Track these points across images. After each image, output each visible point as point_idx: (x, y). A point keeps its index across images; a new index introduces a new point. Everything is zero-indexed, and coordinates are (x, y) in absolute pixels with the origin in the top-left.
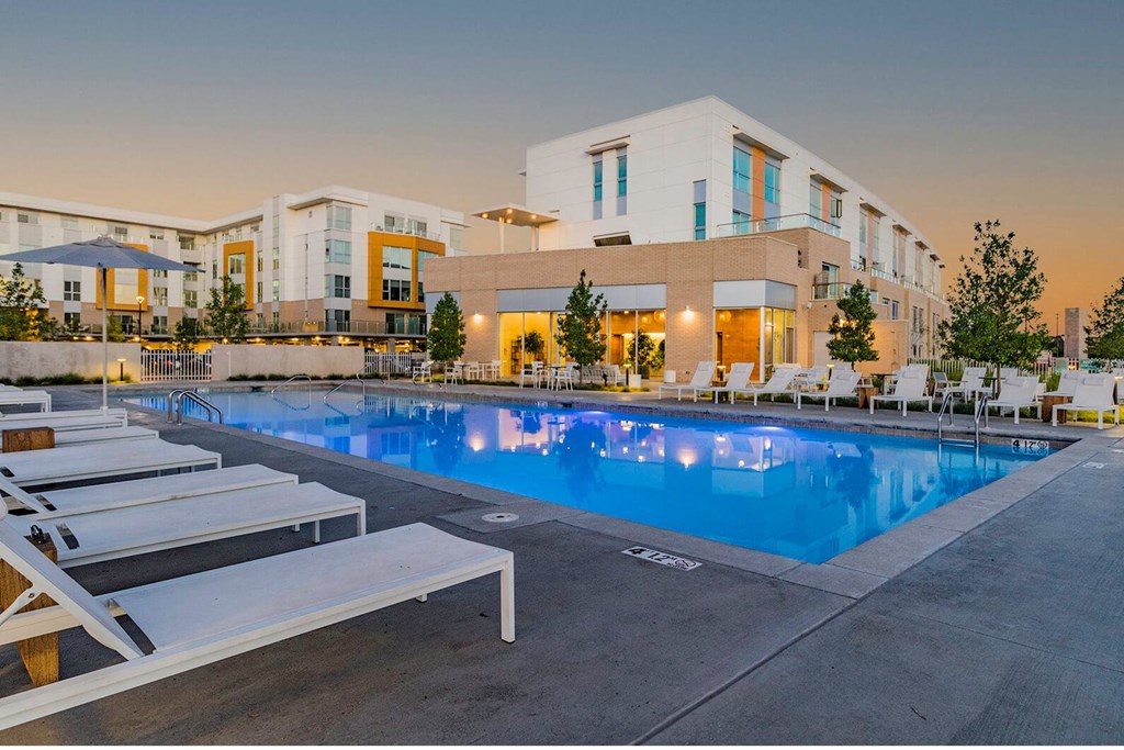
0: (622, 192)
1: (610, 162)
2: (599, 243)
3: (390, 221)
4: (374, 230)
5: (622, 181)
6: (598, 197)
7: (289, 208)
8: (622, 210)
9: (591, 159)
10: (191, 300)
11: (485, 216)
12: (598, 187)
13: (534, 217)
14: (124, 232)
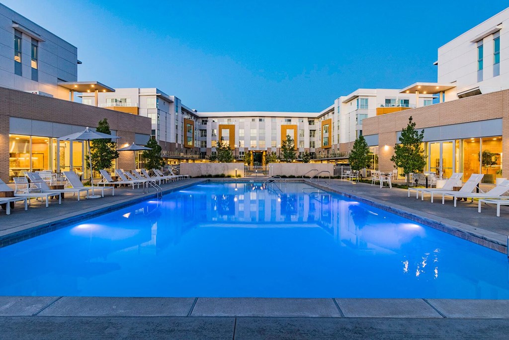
0: (497, 61)
1: (489, 44)
2: (460, 97)
3: (388, 101)
4: (379, 107)
5: (497, 54)
6: (481, 68)
7: (343, 102)
8: (497, 73)
9: (476, 45)
10: (312, 144)
11: (408, 92)
12: (481, 61)
13: (437, 88)
14: (290, 121)
